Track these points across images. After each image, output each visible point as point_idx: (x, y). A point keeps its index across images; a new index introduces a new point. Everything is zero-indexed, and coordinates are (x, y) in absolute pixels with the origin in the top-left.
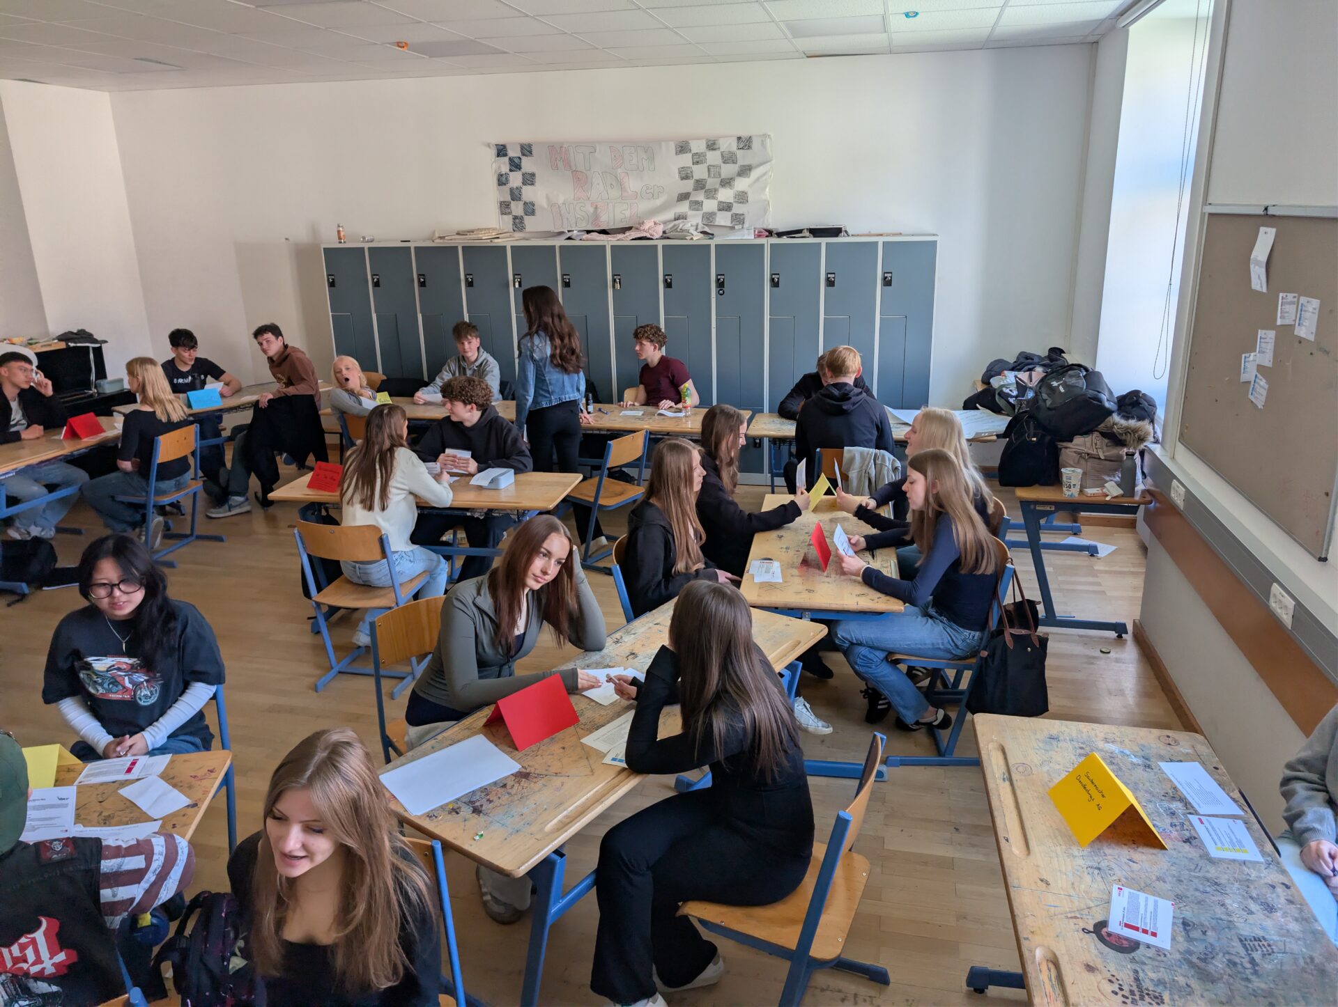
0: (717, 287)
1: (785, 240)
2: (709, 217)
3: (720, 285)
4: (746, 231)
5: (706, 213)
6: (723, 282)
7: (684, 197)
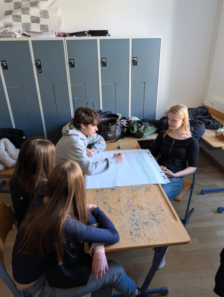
0: (37, 68)
1: (74, 38)
2: (26, 26)
3: (39, 67)
4: (50, 33)
5: (25, 24)
6: (40, 65)
7: (8, 13)
